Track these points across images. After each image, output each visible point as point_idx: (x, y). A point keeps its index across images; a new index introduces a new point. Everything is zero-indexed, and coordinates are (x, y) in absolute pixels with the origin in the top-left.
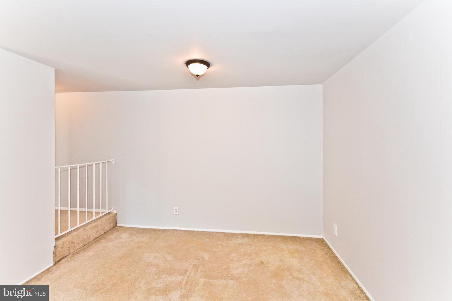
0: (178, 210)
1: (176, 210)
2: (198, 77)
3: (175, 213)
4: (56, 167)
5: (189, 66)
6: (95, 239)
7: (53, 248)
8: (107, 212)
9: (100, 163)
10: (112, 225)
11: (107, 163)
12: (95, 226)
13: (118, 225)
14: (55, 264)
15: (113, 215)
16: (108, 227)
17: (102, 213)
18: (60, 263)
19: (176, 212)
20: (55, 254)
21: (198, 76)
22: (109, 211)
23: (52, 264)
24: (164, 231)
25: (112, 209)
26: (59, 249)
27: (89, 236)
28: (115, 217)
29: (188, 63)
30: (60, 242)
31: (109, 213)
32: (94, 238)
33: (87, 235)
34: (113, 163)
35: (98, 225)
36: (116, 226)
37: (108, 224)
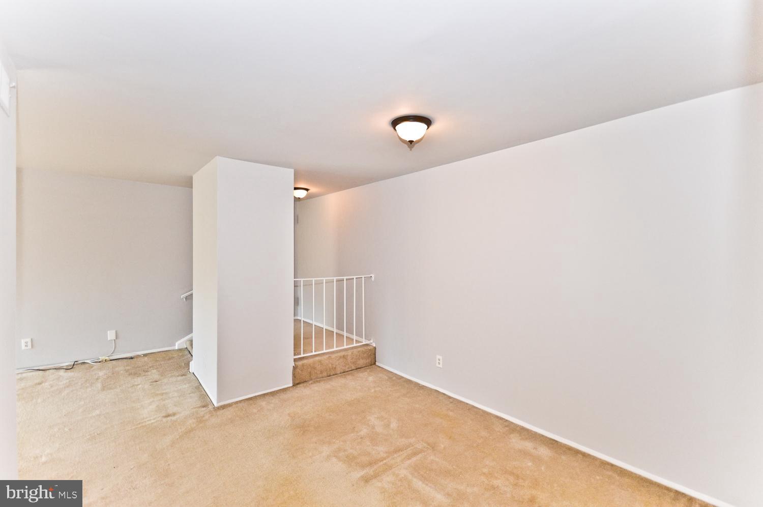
0: (441, 360)
1: (439, 360)
2: (411, 144)
3: (438, 365)
4: (295, 280)
5: (397, 127)
6: (344, 372)
7: (292, 368)
8: (364, 343)
9: (353, 279)
10: (368, 361)
11: (363, 278)
12: (344, 356)
13: (377, 363)
14: (293, 385)
15: (369, 348)
16: (361, 362)
17: (357, 341)
18: (298, 386)
19: (439, 363)
20: (294, 376)
21: (411, 142)
22: (368, 342)
23: (291, 385)
24: (423, 387)
25: (372, 341)
26: (298, 370)
27: (334, 366)
28: (374, 352)
29: (395, 122)
30: (300, 363)
31: (367, 345)
32: (342, 371)
33: (332, 365)
34: (373, 279)
35: (347, 355)
36: (375, 364)
37: (362, 359)
